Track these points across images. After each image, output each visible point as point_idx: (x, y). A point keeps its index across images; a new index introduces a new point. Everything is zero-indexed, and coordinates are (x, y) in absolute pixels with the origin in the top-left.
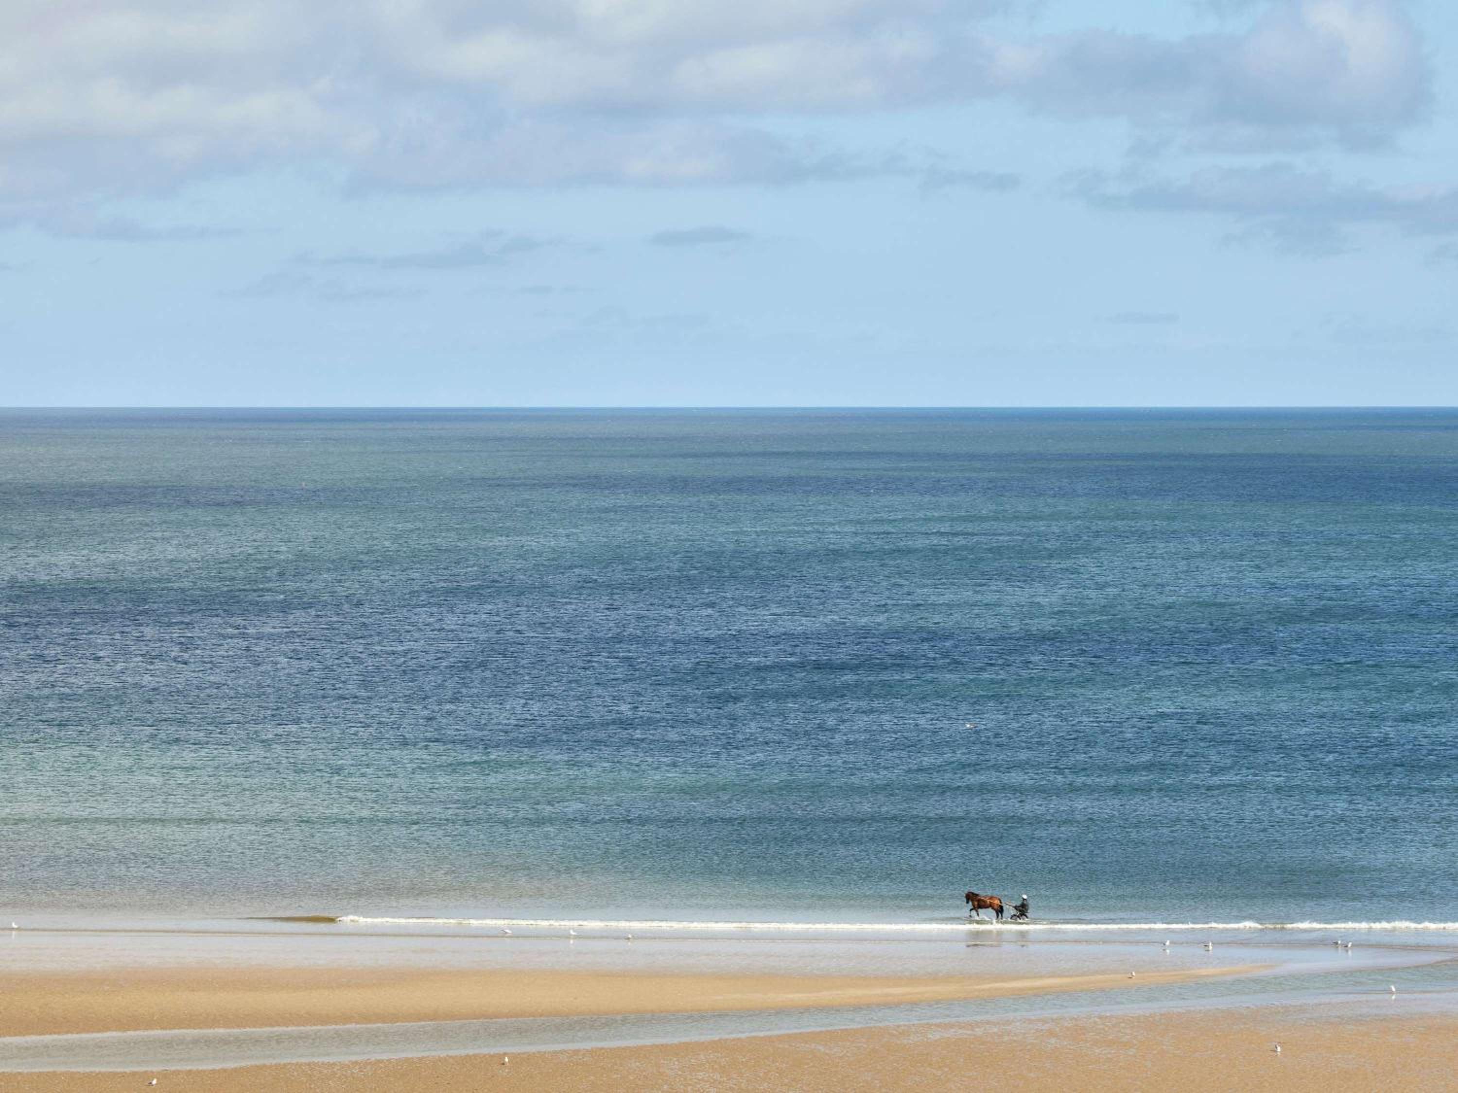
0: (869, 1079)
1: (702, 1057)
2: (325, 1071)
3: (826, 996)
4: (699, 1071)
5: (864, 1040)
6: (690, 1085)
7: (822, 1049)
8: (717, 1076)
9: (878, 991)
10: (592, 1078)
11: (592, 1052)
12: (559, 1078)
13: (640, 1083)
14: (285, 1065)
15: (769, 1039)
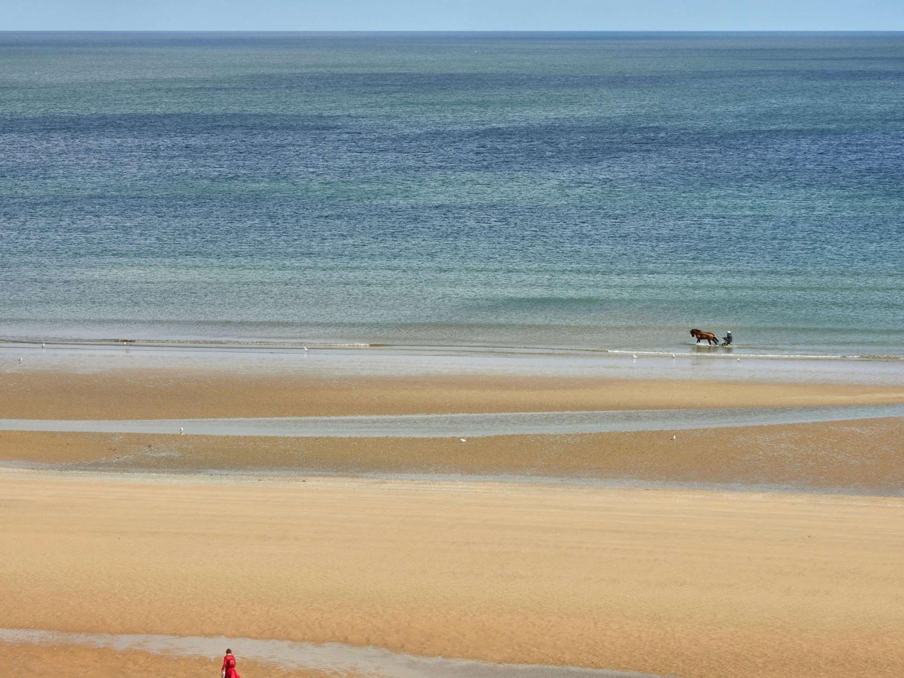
0: (888, 449)
1: (784, 434)
2: (551, 440)
3: (862, 398)
4: (781, 443)
5: (885, 426)
6: (776, 451)
7: (858, 430)
8: (793, 447)
9: (894, 395)
10: (715, 446)
11: (715, 430)
12: (694, 446)
13: (744, 450)
14: (527, 435)
15: (826, 424)
